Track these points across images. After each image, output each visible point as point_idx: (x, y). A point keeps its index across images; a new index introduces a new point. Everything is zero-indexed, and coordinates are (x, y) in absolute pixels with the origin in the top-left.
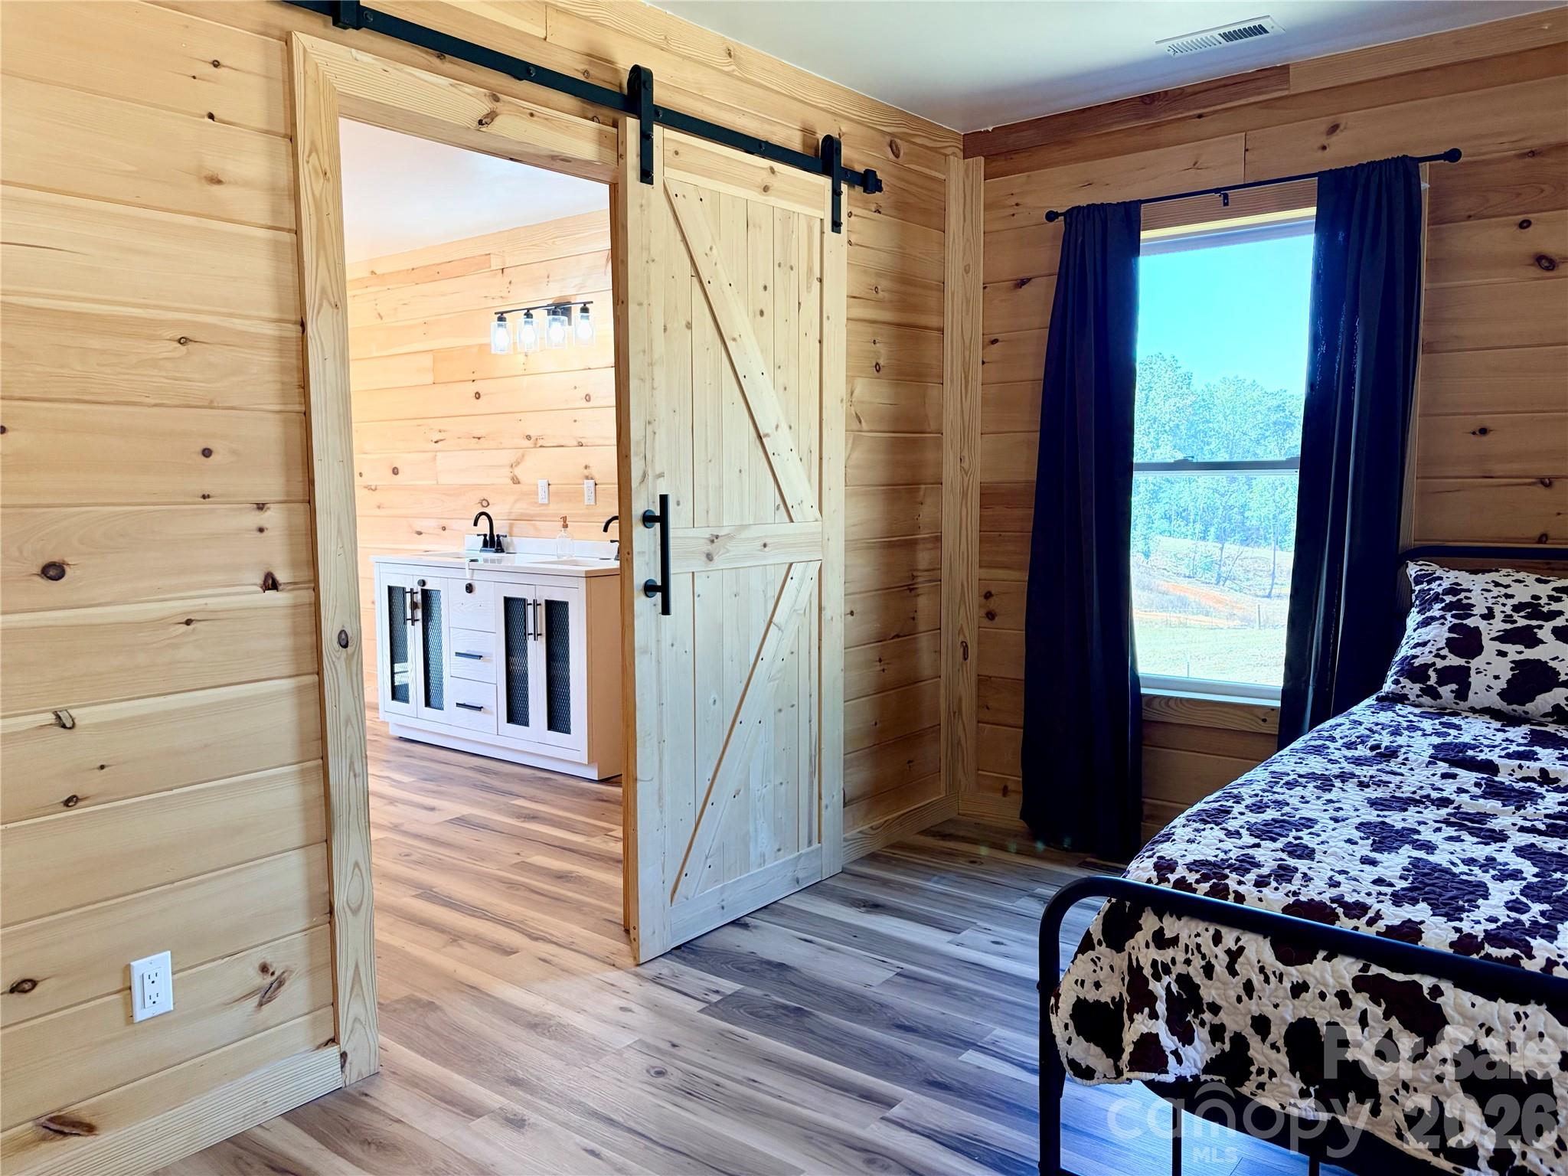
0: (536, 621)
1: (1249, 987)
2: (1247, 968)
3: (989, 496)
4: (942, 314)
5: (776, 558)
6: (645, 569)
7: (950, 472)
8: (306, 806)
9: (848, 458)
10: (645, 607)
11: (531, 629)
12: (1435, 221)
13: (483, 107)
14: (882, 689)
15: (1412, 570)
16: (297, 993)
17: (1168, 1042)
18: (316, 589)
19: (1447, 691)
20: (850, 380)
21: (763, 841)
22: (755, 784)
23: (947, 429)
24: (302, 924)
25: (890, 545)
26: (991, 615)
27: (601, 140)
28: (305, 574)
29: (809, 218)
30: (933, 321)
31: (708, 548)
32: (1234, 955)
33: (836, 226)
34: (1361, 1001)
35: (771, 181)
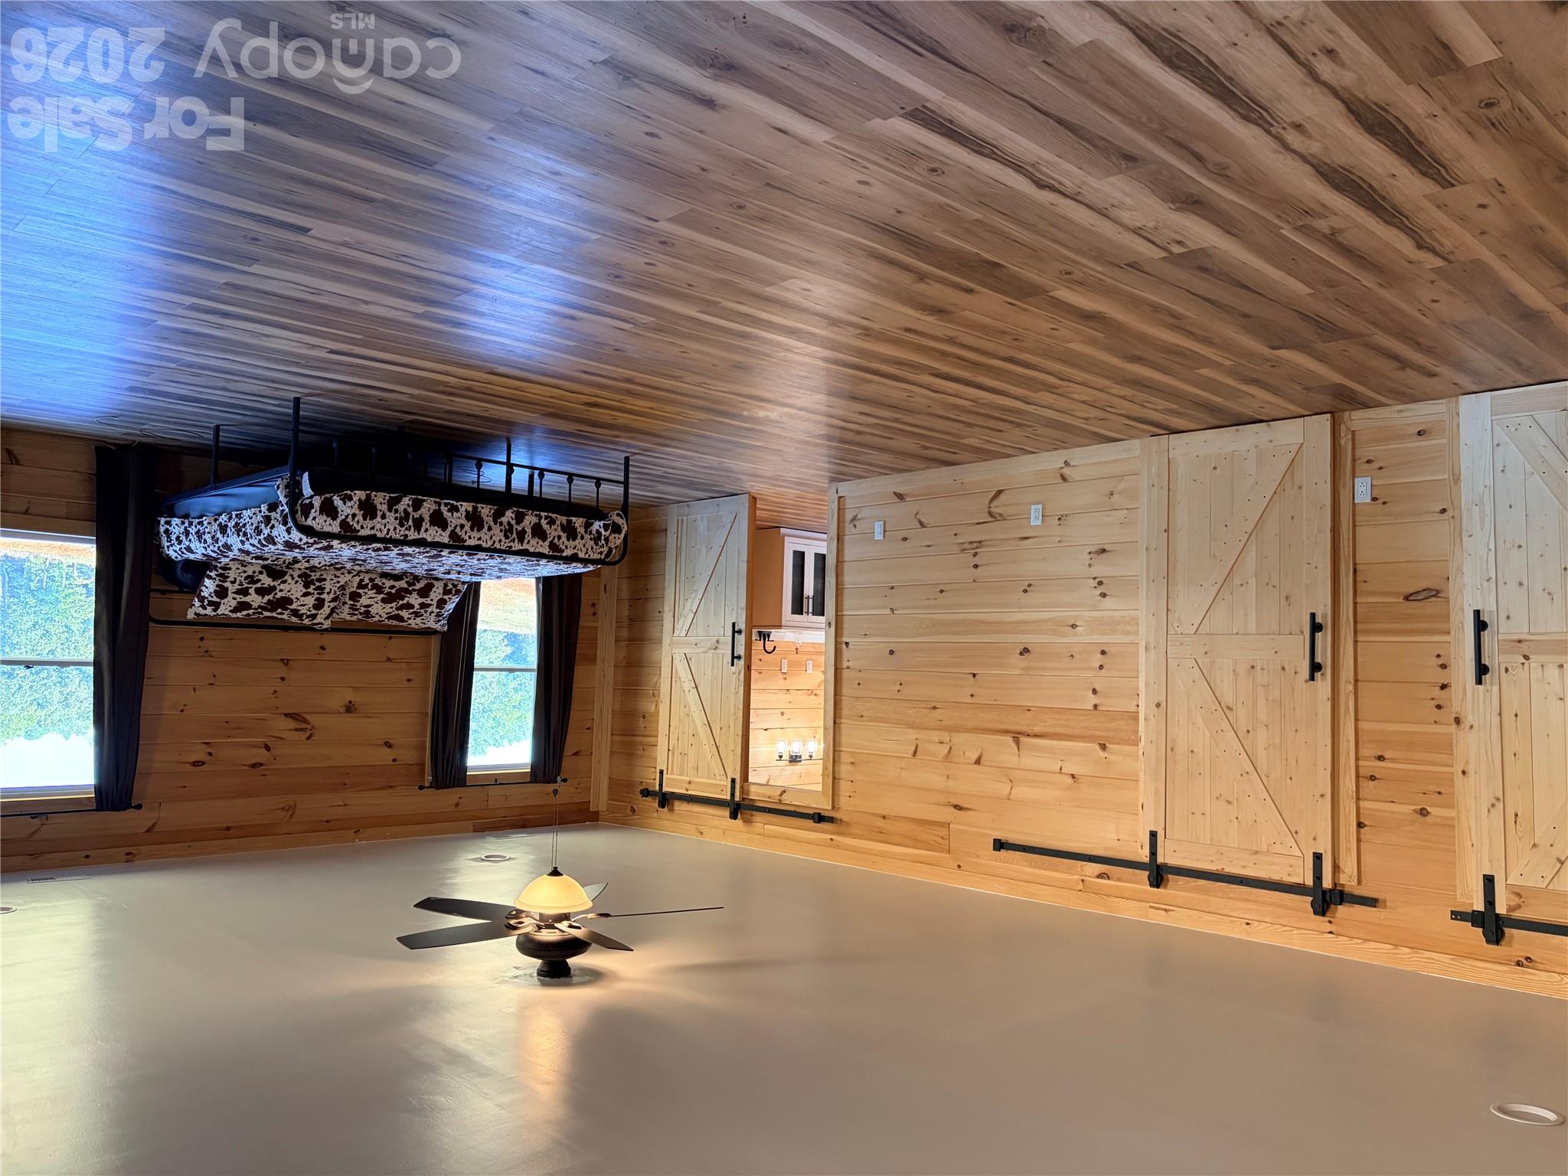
0: (808, 605)
1: (584, 546)
2: (584, 550)
3: (592, 660)
4: (612, 742)
5: (692, 639)
6: (741, 639)
7: (611, 671)
8: (842, 575)
9: (660, 678)
10: (741, 626)
11: (811, 600)
12: (423, 765)
13: (784, 797)
14: (647, 577)
15: (446, 628)
16: (848, 517)
17: (602, 530)
18: (836, 641)
19: (450, 586)
20: (657, 712)
21: (702, 526)
22: (704, 550)
23: (611, 691)
24: (846, 537)
25: (641, 640)
26: (594, 605)
27: (748, 792)
28: (838, 646)
29: (672, 773)
30: (617, 738)
31: (718, 645)
32: (587, 553)
33: (661, 772)
34: (563, 547)
35: (687, 786)
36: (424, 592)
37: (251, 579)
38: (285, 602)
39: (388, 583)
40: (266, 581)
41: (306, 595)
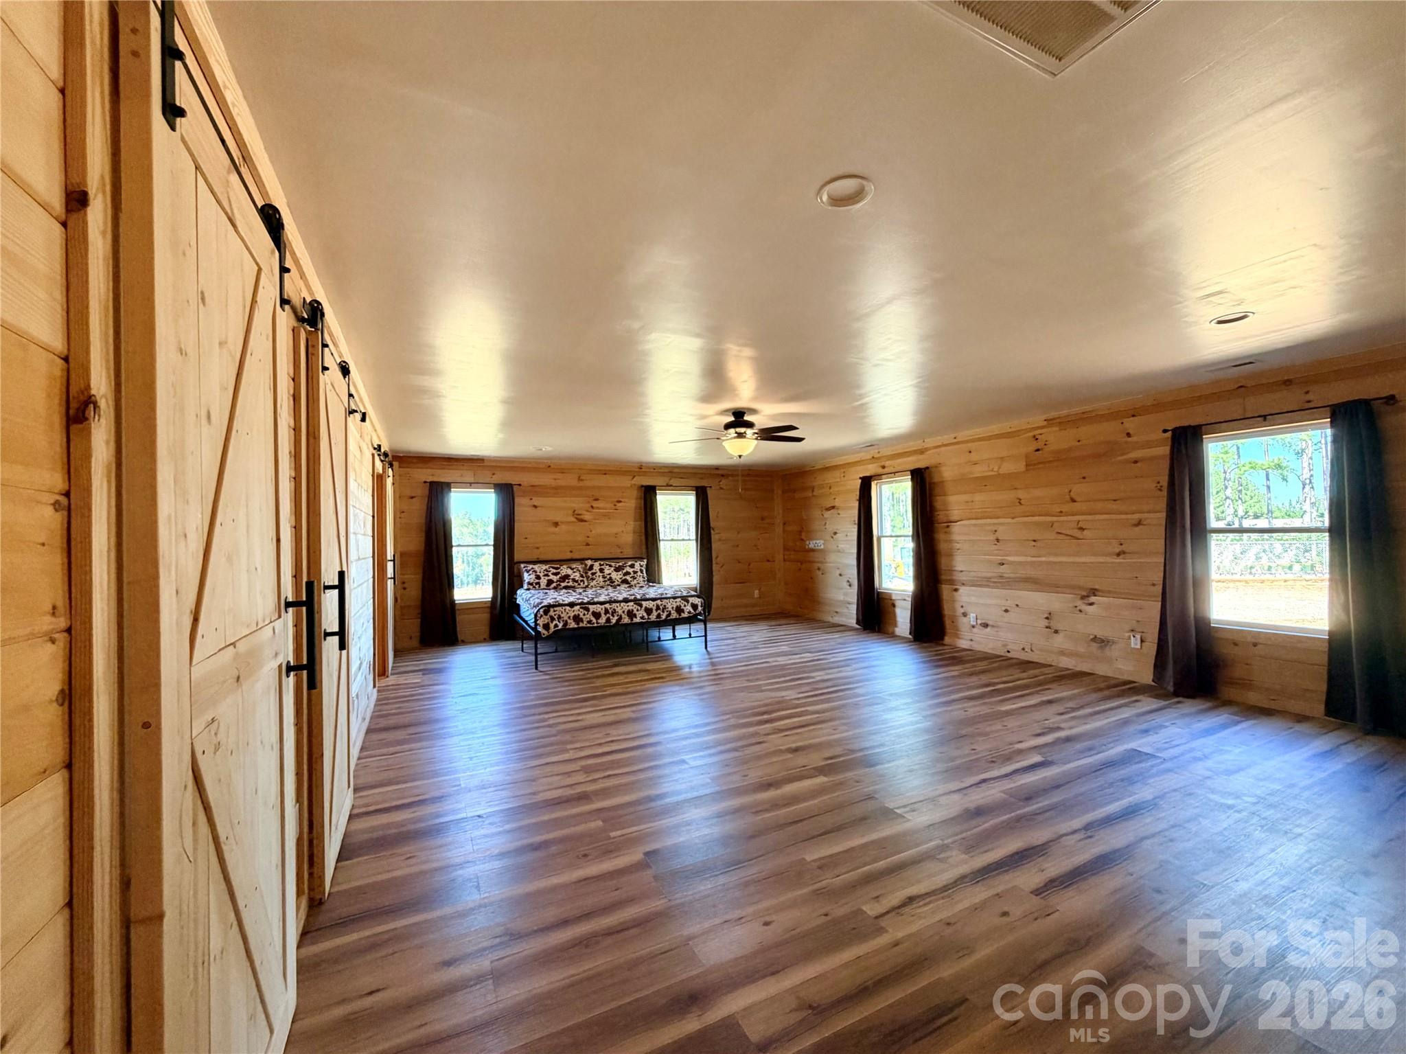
12: (519, 495)
36: (550, 582)
37: (634, 578)
38: (617, 570)
39: (571, 584)
40: (628, 578)
41: (610, 574)
